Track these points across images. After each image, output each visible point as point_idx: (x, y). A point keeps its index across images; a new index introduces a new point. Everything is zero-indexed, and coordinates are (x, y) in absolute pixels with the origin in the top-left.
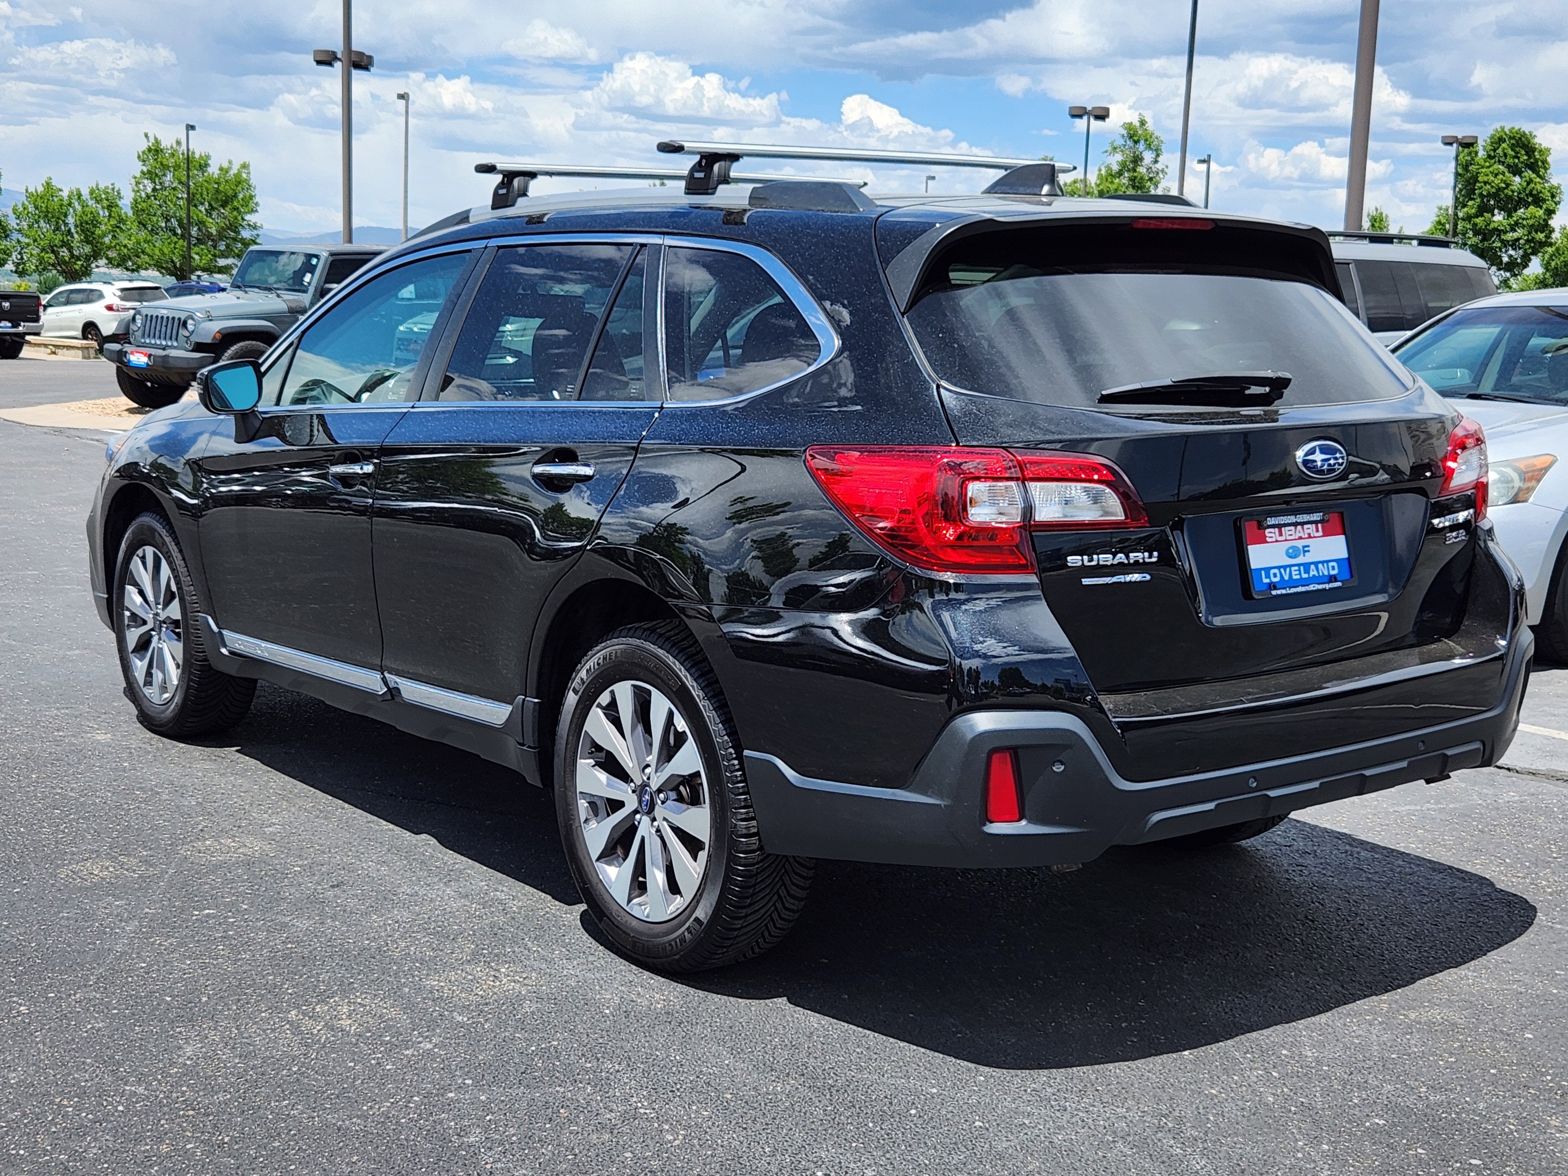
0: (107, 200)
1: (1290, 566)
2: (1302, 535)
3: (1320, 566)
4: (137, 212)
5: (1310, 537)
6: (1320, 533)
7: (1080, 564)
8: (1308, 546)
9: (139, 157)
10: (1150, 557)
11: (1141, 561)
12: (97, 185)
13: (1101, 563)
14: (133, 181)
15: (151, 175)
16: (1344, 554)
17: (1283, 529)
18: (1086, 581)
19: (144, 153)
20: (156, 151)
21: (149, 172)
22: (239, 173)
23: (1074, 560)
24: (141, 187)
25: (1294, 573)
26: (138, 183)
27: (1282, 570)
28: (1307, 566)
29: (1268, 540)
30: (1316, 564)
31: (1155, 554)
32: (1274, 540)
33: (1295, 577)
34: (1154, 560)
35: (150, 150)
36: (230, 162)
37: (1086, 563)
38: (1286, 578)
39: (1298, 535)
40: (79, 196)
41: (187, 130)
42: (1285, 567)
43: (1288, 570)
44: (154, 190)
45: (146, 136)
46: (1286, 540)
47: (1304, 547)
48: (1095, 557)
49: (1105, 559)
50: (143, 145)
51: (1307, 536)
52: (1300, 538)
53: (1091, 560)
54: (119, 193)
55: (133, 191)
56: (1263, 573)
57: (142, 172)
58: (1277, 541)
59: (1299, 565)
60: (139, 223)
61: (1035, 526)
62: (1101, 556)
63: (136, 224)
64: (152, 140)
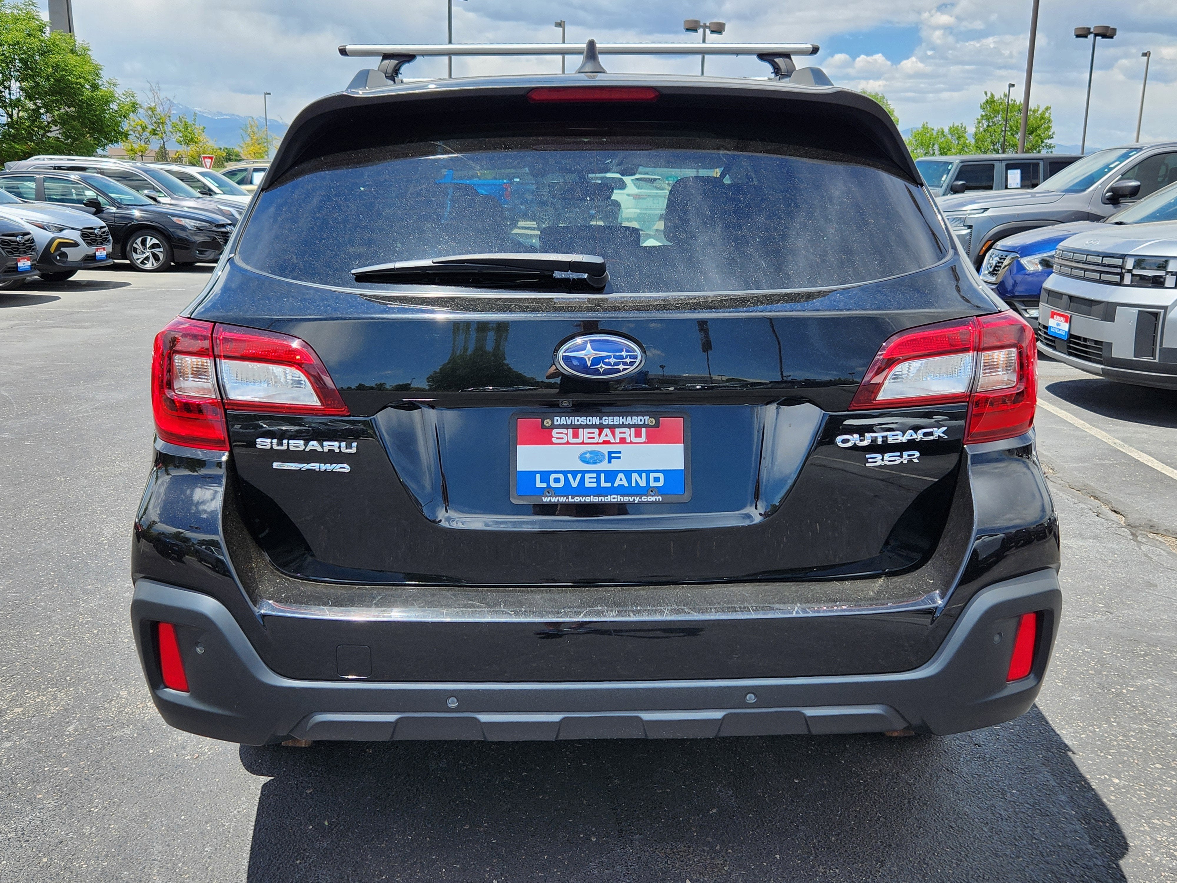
0: (957, 133)
1: (584, 473)
2: (610, 438)
3: (635, 476)
4: (977, 141)
5: (623, 441)
6: (643, 438)
7: (269, 447)
8: (620, 452)
9: (981, 106)
10: (349, 446)
11: (337, 450)
12: (953, 125)
13: (291, 448)
14: (976, 121)
15: (987, 118)
16: (679, 465)
17: (581, 430)
18: (276, 465)
19: (984, 104)
20: (991, 102)
21: (986, 115)
22: (1044, 113)
23: (263, 443)
24: (981, 125)
25: (587, 480)
26: (979, 123)
27: (569, 476)
28: (611, 475)
29: (554, 440)
30: (628, 474)
31: (354, 444)
32: (565, 441)
33: (587, 485)
34: (354, 450)
35: (987, 102)
36: (1038, 107)
37: (275, 447)
38: (574, 484)
39: (603, 438)
40: (943, 132)
41: (1010, 87)
42: (574, 473)
43: (579, 475)
44: (988, 126)
45: (986, 93)
46: (583, 443)
47: (610, 453)
48: (285, 441)
49: (297, 445)
50: (984, 99)
51: (618, 441)
52: (606, 442)
53: (280, 444)
54: (965, 129)
55: (976, 127)
56: (538, 476)
57: (982, 116)
58: (568, 443)
59: (598, 473)
60: (977, 147)
61: (228, 404)
62: (291, 441)
63: (975, 148)
64: (989, 95)
